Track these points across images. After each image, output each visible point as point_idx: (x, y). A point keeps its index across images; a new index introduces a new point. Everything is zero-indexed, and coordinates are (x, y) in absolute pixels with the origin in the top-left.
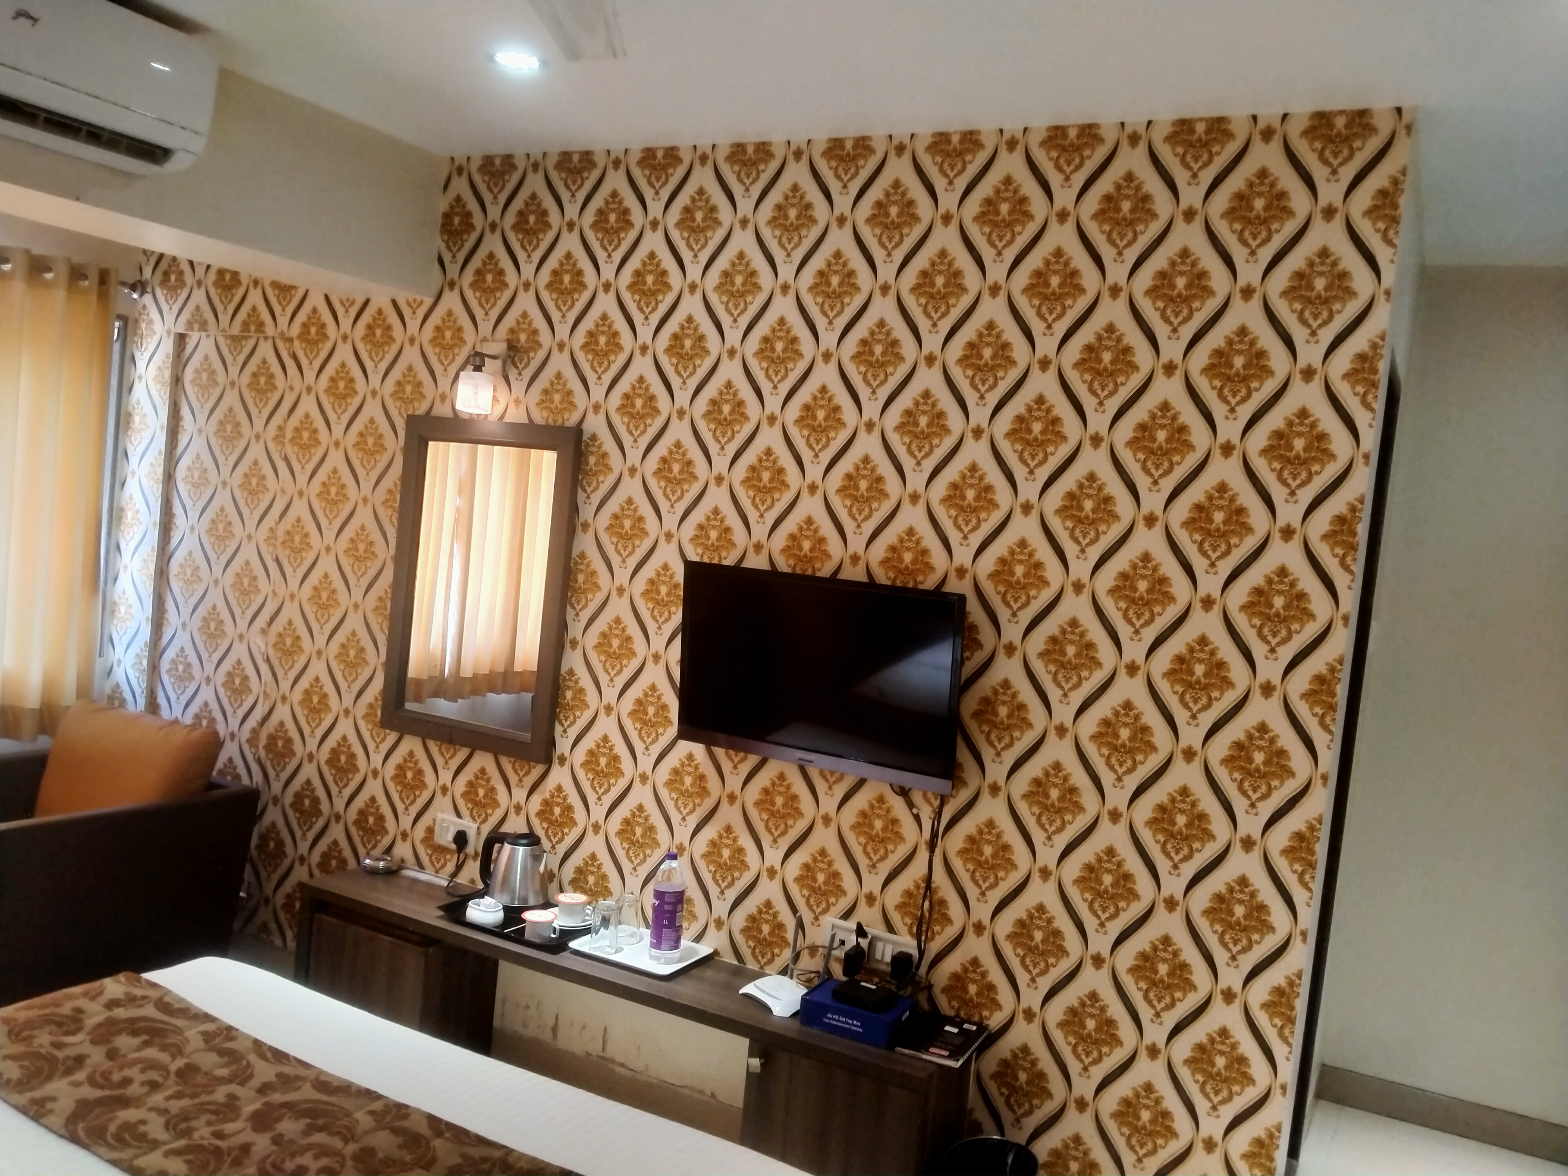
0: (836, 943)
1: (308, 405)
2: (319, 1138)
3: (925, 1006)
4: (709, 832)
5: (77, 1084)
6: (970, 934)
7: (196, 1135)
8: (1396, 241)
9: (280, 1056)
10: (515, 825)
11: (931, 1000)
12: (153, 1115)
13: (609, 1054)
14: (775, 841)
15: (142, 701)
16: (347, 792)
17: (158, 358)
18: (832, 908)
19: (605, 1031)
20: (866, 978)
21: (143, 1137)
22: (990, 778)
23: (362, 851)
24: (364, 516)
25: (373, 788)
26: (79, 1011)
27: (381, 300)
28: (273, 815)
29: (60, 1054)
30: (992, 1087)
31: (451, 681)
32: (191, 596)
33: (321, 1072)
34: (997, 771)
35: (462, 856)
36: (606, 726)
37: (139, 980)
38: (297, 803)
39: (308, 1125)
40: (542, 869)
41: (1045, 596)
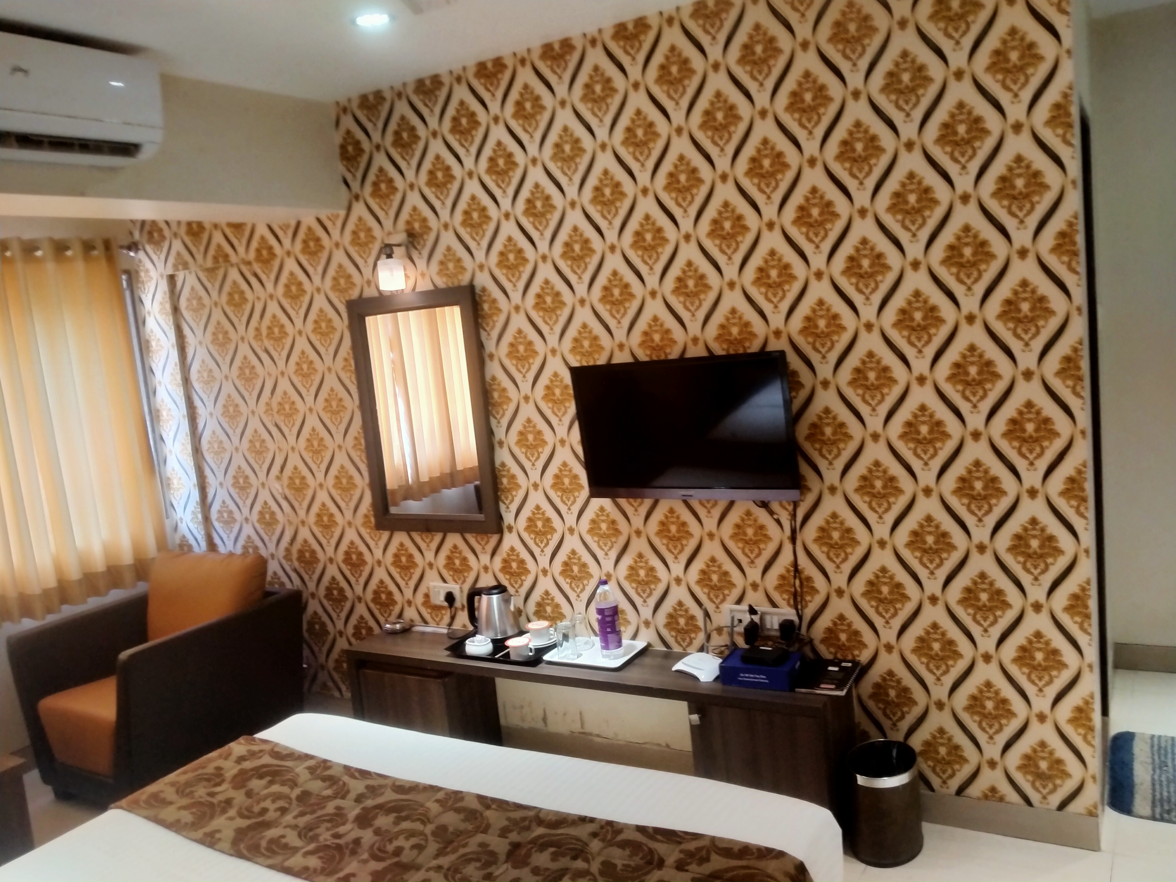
0: (736, 622)
1: (273, 308)
2: (406, 825)
3: (811, 655)
4: (627, 560)
5: (231, 819)
6: (834, 598)
7: (321, 838)
8: (1069, 9)
9: (364, 774)
10: (486, 581)
11: (814, 650)
12: (288, 830)
13: (588, 729)
14: (676, 558)
15: (203, 544)
16: (362, 580)
17: (159, 296)
18: (728, 598)
19: (581, 714)
20: (762, 643)
21: (286, 846)
22: (828, 481)
23: (382, 620)
24: (331, 381)
25: (380, 574)
26: (219, 769)
27: (309, 220)
28: (313, 606)
29: (215, 800)
30: (871, 704)
31: (415, 486)
32: (221, 462)
33: (396, 779)
34: (831, 476)
35: (453, 609)
36: (536, 498)
37: (254, 740)
38: (329, 595)
39: (396, 817)
40: (512, 608)
41: (845, 339)
